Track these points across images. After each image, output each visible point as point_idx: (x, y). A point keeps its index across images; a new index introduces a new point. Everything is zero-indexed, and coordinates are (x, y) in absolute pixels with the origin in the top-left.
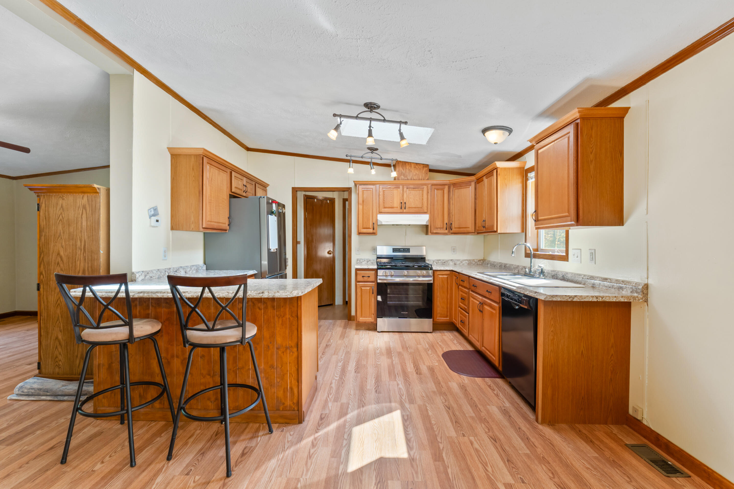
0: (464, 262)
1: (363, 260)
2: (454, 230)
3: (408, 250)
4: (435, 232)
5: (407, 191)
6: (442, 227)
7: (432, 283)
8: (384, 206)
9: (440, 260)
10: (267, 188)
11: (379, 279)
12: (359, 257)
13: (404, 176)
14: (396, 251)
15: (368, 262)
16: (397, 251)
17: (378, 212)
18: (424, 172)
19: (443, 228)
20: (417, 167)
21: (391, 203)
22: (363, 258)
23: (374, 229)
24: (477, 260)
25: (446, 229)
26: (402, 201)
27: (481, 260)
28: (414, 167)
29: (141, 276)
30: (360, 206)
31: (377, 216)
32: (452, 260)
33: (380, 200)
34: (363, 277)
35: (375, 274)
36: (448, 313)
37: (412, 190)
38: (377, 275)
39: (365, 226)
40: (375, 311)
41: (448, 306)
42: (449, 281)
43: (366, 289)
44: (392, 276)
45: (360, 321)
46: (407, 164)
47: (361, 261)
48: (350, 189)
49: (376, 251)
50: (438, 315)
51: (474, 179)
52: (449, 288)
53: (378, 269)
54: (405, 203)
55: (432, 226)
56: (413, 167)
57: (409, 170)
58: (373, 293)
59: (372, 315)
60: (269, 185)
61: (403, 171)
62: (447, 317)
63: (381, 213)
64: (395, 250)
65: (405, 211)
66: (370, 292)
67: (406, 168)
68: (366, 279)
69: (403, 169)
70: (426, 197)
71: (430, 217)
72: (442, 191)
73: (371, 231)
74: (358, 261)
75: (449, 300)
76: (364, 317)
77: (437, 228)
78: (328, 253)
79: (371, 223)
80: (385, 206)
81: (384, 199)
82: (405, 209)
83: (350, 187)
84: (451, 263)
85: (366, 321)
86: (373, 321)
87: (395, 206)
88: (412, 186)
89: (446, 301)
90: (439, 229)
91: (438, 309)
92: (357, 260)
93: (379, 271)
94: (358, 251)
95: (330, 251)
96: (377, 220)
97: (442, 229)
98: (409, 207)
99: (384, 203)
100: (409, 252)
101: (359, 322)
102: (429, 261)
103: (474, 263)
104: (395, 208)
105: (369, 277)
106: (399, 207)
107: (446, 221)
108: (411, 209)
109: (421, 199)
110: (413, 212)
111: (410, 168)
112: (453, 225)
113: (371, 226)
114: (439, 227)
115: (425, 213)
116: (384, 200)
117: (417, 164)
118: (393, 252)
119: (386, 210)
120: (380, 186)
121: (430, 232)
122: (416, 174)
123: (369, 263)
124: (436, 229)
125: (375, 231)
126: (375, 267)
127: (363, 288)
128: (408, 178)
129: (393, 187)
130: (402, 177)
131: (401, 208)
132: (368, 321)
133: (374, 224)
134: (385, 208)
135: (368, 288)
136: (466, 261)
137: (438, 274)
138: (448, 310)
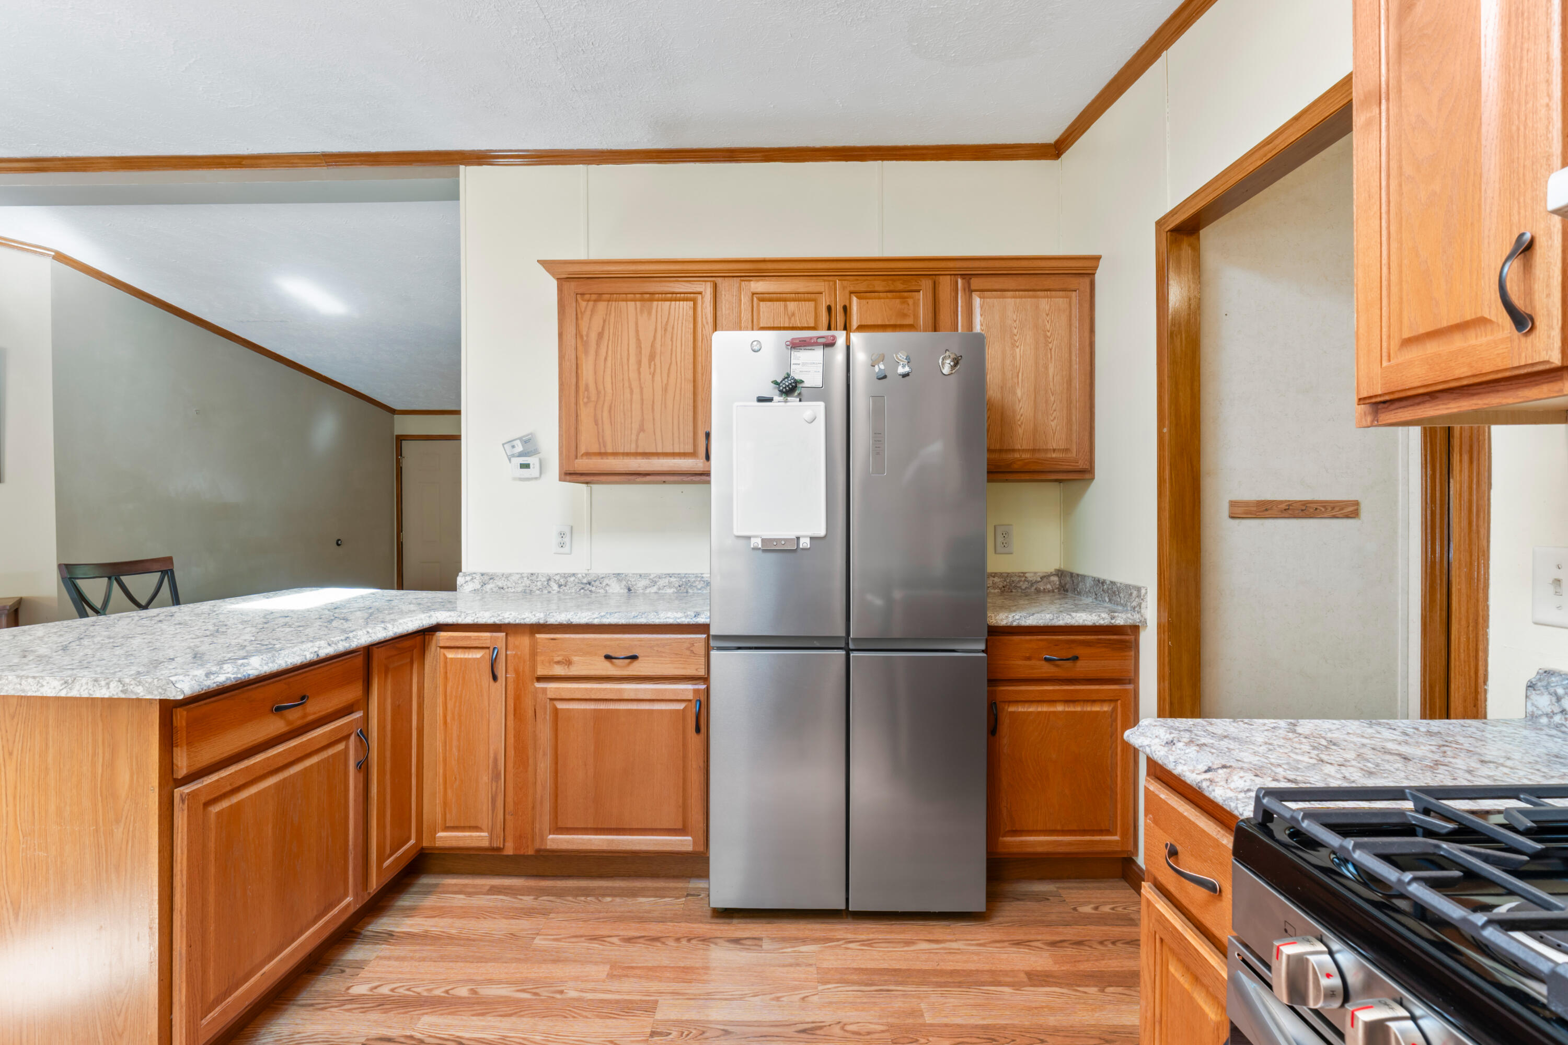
29: (469, 583)
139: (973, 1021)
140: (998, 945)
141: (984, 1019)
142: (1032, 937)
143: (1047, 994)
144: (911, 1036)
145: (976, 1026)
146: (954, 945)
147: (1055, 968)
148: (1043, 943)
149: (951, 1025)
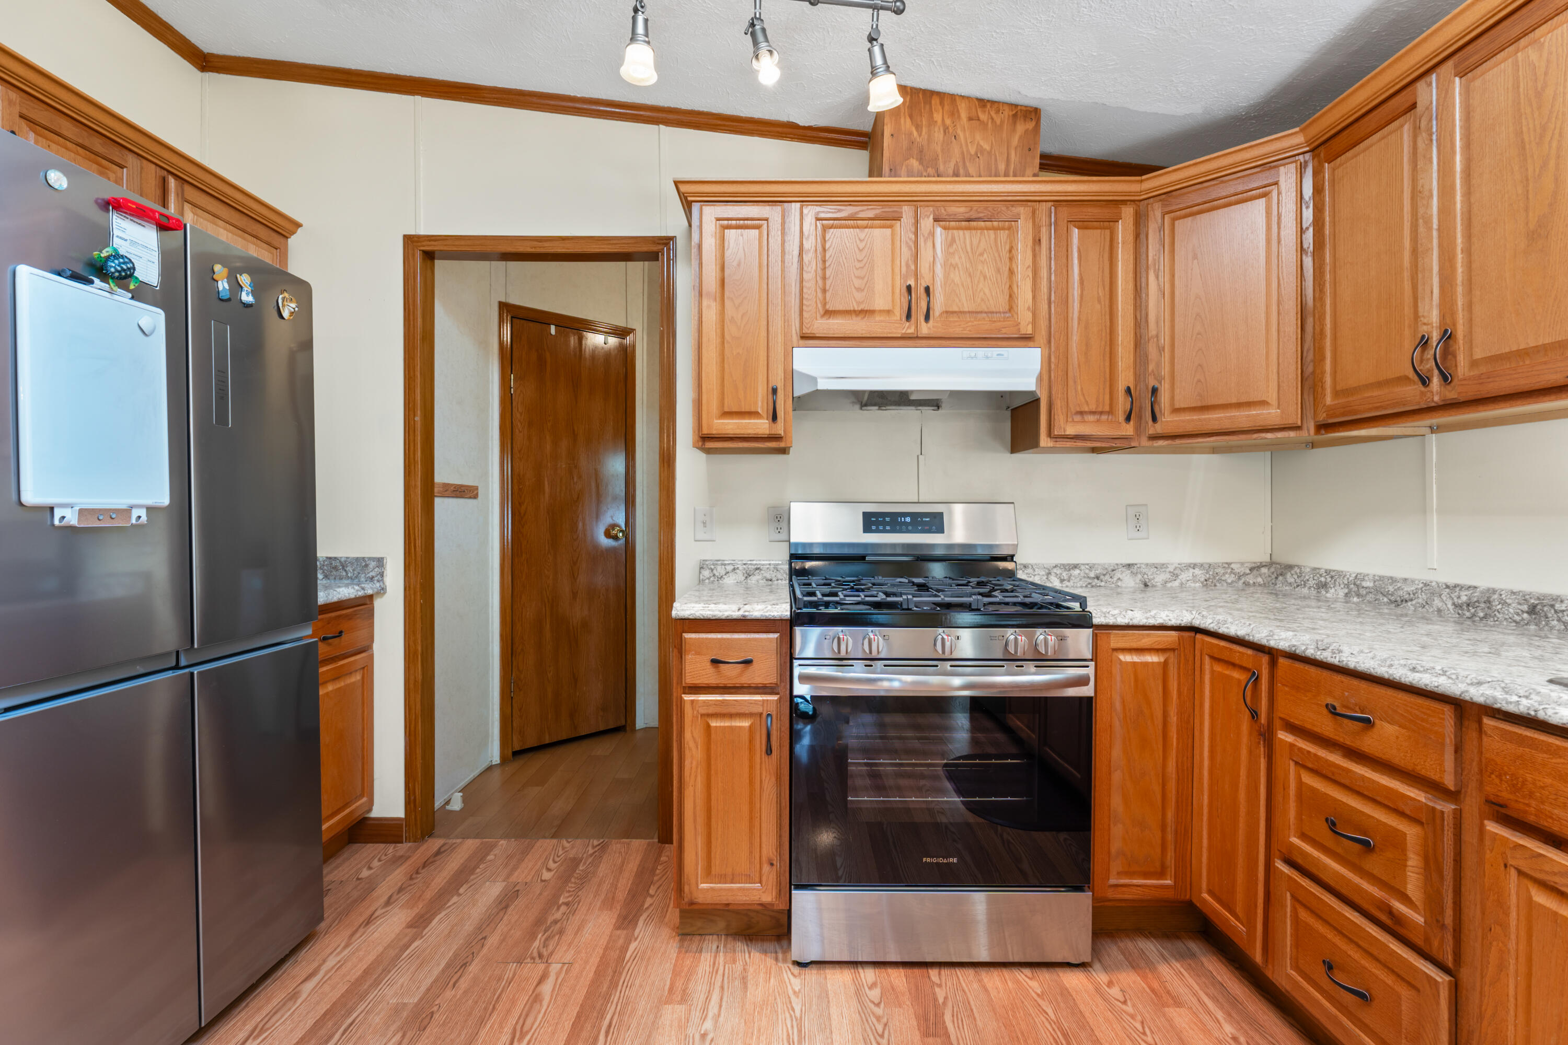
0: (1184, 576)
1: (730, 568)
2: (1169, 421)
3: (935, 522)
4: (1071, 430)
5: (939, 230)
6: (1107, 408)
7: (1089, 700)
8: (825, 304)
9: (1076, 566)
10: (292, 241)
11: (804, 678)
12: (709, 553)
13: (921, 160)
14: (877, 523)
15: (748, 575)
16: (884, 524)
17: (795, 338)
18: (1015, 141)
19: (1111, 412)
20: (983, 117)
21: (859, 290)
22: (727, 556)
23: (774, 418)
24: (1242, 564)
25: (1128, 419)
26: (912, 282)
27: (1262, 565)
28: (970, 119)
30: (705, 303)
31: (788, 356)
32: (1129, 566)
33: (805, 276)
34: (715, 662)
35: (779, 653)
36: (1170, 854)
37: (958, 228)
38: (792, 658)
39: (730, 405)
40: (780, 845)
41: (1170, 815)
42: (1173, 686)
43: (731, 728)
44: (870, 660)
45: (700, 898)
46: (935, 101)
47: (720, 571)
48: (667, 244)
49: (784, 525)
50: (1116, 866)
51: (1298, 146)
52: (1173, 719)
53: (799, 619)
54: (927, 290)
55: (1058, 404)
56: (964, 115)
57: (946, 130)
58: (769, 751)
59: (766, 868)
60: (298, 225)
61: (915, 133)
62: (1161, 874)
63: (807, 338)
64: (872, 522)
65: (925, 329)
66: (751, 741)
67: (932, 122)
68: (730, 674)
69: (918, 127)
70: (1029, 261)
71: (1047, 362)
72: (1108, 232)
73: (761, 426)
74: (706, 573)
75: (1172, 786)
76: (723, 878)
77: (1081, 413)
78: (608, 534)
79: (762, 391)
80: (830, 307)
81: (824, 269)
82: (927, 318)
83: (670, 234)
84: (1129, 581)
85: (729, 899)
86: (768, 897)
87: (880, 303)
88: (960, 210)
89: (1157, 789)
90: (1091, 418)
91: (1117, 831)
92: (701, 568)
93: (798, 630)
94: (704, 523)
95: (613, 526)
96: (790, 374)
97: (1104, 417)
98: (947, 312)
99: (824, 291)
100: (941, 530)
101: (692, 903)
102: (1030, 571)
103: (1230, 578)
104: (878, 318)
105: (748, 662)
106: (899, 313)
107: (1125, 378)
108: (953, 318)
109: (1006, 273)
110: (966, 333)
111: (948, 122)
112: (1164, 398)
113: (761, 405)
114: (1093, 407)
115: (1025, 340)
116: (824, 278)
117: (983, 103)
118: (867, 529)
119: (837, 325)
120: (805, 211)
121: (1050, 434)
122: (980, 150)
123: (753, 580)
124: (1078, 418)
125: (779, 429)
126: (782, 610)
127: (714, 723)
128: (941, 168)
129: (870, 214)
130: (914, 163)
131: (909, 316)
132: (742, 898)
133: (775, 391)
134: (829, 313)
135: (745, 723)
136: (1197, 571)
137: (1114, 645)
138: (1170, 837)
139: (436, 972)
140: (358, 935)
141: (438, 965)
142: (368, 913)
143: (440, 922)
144: (424, 1016)
145: (443, 971)
146: (331, 962)
147: (416, 911)
148: (382, 908)
149: (431, 986)
